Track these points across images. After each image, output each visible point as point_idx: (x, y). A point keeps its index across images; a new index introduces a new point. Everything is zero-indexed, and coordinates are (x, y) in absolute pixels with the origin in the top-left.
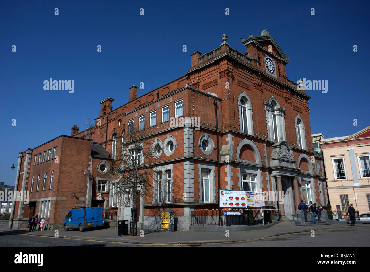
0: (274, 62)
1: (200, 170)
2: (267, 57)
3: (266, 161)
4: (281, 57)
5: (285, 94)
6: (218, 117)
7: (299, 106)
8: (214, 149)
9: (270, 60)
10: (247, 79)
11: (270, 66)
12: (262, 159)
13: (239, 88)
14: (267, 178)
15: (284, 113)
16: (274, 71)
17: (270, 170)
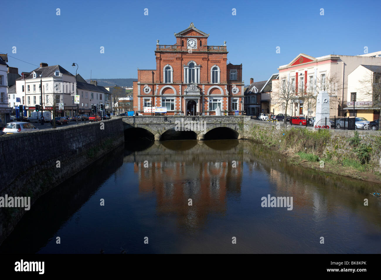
0: (196, 40)
1: (144, 100)
2: (190, 39)
3: (180, 93)
4: (203, 35)
5: (203, 56)
6: (154, 78)
7: (217, 59)
8: (151, 91)
9: (192, 40)
10: (171, 57)
11: (192, 44)
12: (177, 92)
13: (164, 63)
14: (180, 100)
15: (201, 67)
16: (195, 45)
17: (182, 97)
